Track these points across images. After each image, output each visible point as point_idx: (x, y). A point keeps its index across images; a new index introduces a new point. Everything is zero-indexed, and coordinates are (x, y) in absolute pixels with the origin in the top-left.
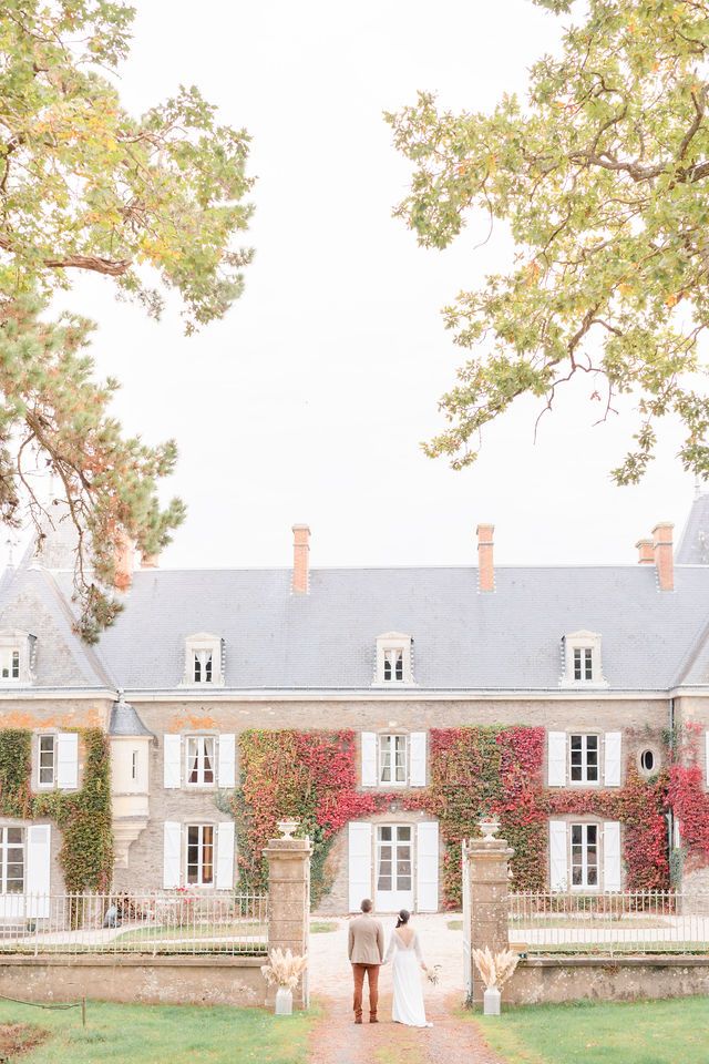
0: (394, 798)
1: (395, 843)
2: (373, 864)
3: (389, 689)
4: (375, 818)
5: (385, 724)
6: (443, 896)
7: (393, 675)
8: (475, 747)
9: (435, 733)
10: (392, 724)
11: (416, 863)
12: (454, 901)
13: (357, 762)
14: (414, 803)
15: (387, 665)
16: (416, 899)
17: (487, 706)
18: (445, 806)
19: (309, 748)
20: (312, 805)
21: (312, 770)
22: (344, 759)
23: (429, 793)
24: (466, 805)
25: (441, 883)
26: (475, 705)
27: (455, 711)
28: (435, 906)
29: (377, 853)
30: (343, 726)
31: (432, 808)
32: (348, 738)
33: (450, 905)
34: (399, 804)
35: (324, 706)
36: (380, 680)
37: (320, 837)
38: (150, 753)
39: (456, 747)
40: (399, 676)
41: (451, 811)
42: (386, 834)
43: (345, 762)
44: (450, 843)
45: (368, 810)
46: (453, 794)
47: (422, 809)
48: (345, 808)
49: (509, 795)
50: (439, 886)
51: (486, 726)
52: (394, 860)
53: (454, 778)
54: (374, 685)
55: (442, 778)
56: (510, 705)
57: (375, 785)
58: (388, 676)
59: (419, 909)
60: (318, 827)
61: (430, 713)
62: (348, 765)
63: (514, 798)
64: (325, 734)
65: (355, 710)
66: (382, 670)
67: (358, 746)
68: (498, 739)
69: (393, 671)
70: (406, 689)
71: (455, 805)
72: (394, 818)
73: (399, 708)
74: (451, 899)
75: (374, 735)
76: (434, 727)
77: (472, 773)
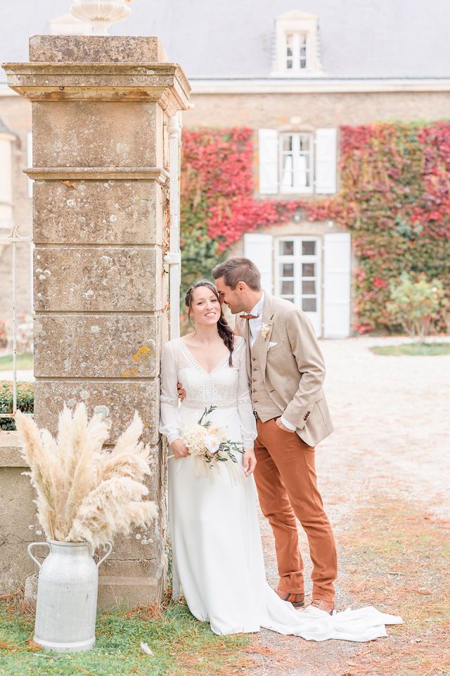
0: (299, 207)
1: (298, 259)
2: (273, 283)
3: (292, 79)
4: (276, 229)
5: (287, 121)
6: (355, 319)
7: (296, 64)
8: (393, 146)
9: (346, 131)
10: (296, 120)
11: (323, 281)
12: (368, 325)
13: (254, 165)
14: (320, 212)
15: (289, 53)
16: (323, 322)
17: (407, 98)
18: (358, 214)
19: (198, 148)
20: (202, 215)
21: (202, 175)
22: (239, 161)
23: (339, 200)
24: (383, 213)
25: (353, 304)
26: (394, 98)
27: (370, 104)
28: (346, 331)
29: (278, 271)
30: (238, 123)
31: (342, 218)
32: (244, 137)
33: (363, 329)
34: (304, 213)
35: (214, 100)
36: (280, 69)
37: (212, 252)
38: (13, 156)
39: (371, 146)
40: (303, 64)
41: (365, 220)
42: (288, 247)
43: (240, 165)
44: (364, 258)
45: (268, 221)
46: (367, 201)
47: (331, 218)
48: (241, 218)
49: (433, 202)
50: (351, 308)
51: (406, 122)
52: (298, 278)
53: (368, 182)
54: (273, 75)
55: (355, 183)
56: (434, 98)
57: (275, 192)
58: (290, 66)
59: (327, 333)
60: (209, 240)
61: (340, 106)
62: (243, 169)
63: (440, 205)
64: (218, 133)
65: (252, 103)
66: (282, 58)
67: (255, 146)
68: (420, 136)
69: (296, 58)
70: (313, 79)
71: (369, 213)
72: (297, 230)
73: (303, 101)
74: (365, 320)
75: (274, 133)
76: (345, 123)
77: (390, 177)
